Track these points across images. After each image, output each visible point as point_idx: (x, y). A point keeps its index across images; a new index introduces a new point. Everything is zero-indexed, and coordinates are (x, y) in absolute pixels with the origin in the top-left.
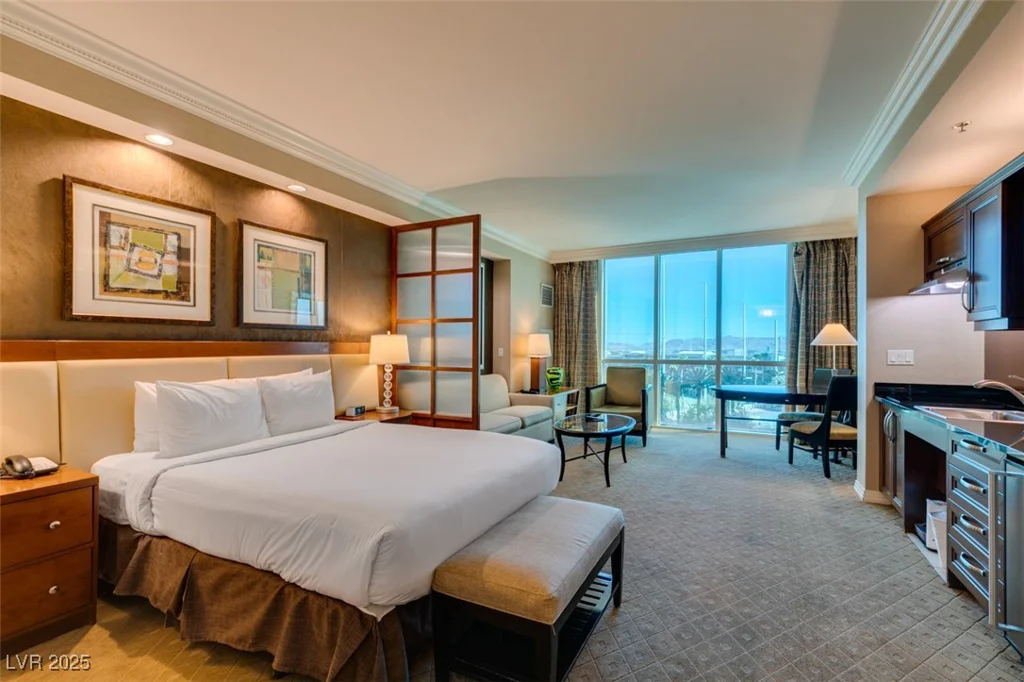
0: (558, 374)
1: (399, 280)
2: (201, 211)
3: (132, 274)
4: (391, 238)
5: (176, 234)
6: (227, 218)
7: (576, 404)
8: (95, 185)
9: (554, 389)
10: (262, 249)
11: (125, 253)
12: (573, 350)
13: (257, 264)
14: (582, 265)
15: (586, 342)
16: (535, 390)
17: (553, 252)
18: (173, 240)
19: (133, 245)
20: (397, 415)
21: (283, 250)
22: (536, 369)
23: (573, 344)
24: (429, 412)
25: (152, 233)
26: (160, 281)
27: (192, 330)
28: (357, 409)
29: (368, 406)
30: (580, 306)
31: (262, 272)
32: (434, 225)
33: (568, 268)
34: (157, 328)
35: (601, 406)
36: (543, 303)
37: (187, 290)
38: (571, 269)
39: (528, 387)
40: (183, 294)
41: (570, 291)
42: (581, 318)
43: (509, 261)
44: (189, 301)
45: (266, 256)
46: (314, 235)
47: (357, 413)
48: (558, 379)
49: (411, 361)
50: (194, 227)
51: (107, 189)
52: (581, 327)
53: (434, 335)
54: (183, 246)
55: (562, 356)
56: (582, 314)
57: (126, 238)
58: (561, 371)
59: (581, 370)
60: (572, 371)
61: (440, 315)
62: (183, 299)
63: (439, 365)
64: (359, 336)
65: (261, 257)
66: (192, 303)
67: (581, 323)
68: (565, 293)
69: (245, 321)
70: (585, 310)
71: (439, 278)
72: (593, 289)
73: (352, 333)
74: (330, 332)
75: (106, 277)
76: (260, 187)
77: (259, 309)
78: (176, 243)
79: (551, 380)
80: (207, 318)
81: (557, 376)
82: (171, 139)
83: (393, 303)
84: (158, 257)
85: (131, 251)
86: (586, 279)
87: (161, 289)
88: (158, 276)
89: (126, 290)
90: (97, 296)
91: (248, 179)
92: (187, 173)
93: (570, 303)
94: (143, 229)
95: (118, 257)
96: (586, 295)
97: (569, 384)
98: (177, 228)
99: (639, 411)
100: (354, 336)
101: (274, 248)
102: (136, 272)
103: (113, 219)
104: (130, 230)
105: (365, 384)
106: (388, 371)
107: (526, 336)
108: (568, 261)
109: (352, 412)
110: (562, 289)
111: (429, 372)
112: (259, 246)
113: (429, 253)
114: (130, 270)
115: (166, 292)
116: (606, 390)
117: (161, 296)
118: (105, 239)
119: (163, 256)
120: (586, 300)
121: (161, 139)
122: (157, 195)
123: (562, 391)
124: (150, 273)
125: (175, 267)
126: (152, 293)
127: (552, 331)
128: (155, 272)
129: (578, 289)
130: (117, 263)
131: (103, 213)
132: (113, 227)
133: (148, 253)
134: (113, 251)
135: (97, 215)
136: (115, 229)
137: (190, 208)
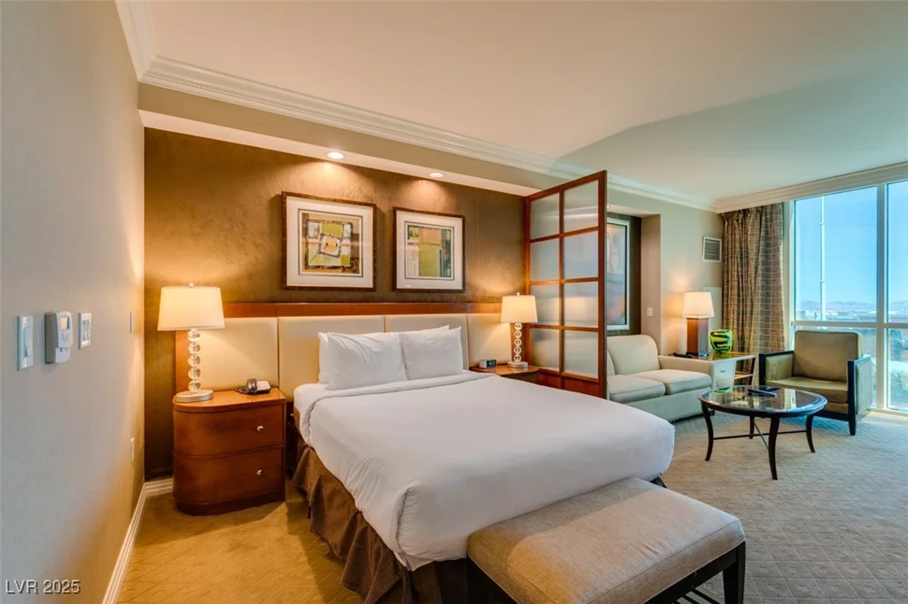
0: (726, 337)
1: (532, 244)
2: (366, 204)
3: (322, 255)
4: (524, 207)
5: (351, 224)
6: (385, 207)
7: (752, 372)
8: (299, 196)
9: (720, 352)
10: (411, 229)
11: (317, 241)
12: (748, 310)
13: (407, 241)
14: (761, 210)
15: (767, 301)
16: (693, 352)
17: (720, 200)
18: (348, 227)
19: (323, 235)
20: (526, 370)
21: (427, 228)
22: (695, 331)
23: (749, 303)
24: (557, 370)
25: (334, 225)
26: (339, 260)
27: (360, 295)
28: (488, 362)
29: (499, 360)
30: (757, 259)
31: (411, 248)
32: (561, 189)
33: (741, 216)
35: (786, 377)
36: (706, 257)
37: (357, 265)
38: (745, 217)
39: (684, 350)
40: (355, 268)
41: (744, 241)
42: (760, 272)
43: (657, 217)
44: (358, 273)
45: (414, 233)
46: (453, 213)
47: (488, 366)
48: (726, 342)
49: (539, 319)
50: (362, 217)
51: (306, 197)
52: (760, 284)
53: (562, 295)
54: (354, 232)
55: (733, 317)
56: (760, 267)
57: (318, 230)
58: (731, 334)
59: (759, 334)
60: (746, 334)
61: (568, 276)
62: (355, 271)
63: (567, 324)
64: (493, 298)
65: (410, 235)
66: (360, 275)
67: (760, 279)
68: (738, 245)
69: (398, 287)
70: (766, 263)
71: (567, 240)
72: (776, 238)
73: (488, 295)
74: (468, 294)
75: (306, 258)
76: (410, 179)
77: (409, 277)
78: (350, 230)
79: (716, 343)
80: (371, 286)
81: (725, 340)
82: (343, 154)
83: (527, 266)
84: (338, 241)
85: (321, 239)
86: (766, 227)
87: (340, 265)
88: (338, 256)
89: (318, 267)
90: (301, 272)
91: (400, 175)
92: (357, 177)
93: (744, 255)
94: (328, 222)
95: (313, 243)
96: (767, 245)
97: (742, 349)
98: (351, 219)
99: (844, 388)
100: (489, 298)
101: (421, 227)
102: (324, 254)
103: (310, 218)
104: (321, 224)
105: (499, 339)
106: (518, 329)
107: (682, 294)
108: (741, 208)
109: (485, 365)
110: (734, 240)
111: (558, 331)
112: (409, 226)
113: (557, 217)
114: (320, 253)
115: (343, 267)
116: (794, 359)
117: (340, 270)
118: (306, 231)
119: (341, 240)
120: (766, 252)
121: (336, 155)
122: (338, 197)
123: (733, 356)
124: (333, 254)
125: (349, 248)
126: (335, 268)
127: (720, 289)
128: (336, 253)
129: (755, 239)
130: (313, 250)
131: (304, 215)
132: (310, 223)
133: (332, 240)
134: (310, 240)
135: (301, 215)
136: (312, 226)
137: (359, 203)
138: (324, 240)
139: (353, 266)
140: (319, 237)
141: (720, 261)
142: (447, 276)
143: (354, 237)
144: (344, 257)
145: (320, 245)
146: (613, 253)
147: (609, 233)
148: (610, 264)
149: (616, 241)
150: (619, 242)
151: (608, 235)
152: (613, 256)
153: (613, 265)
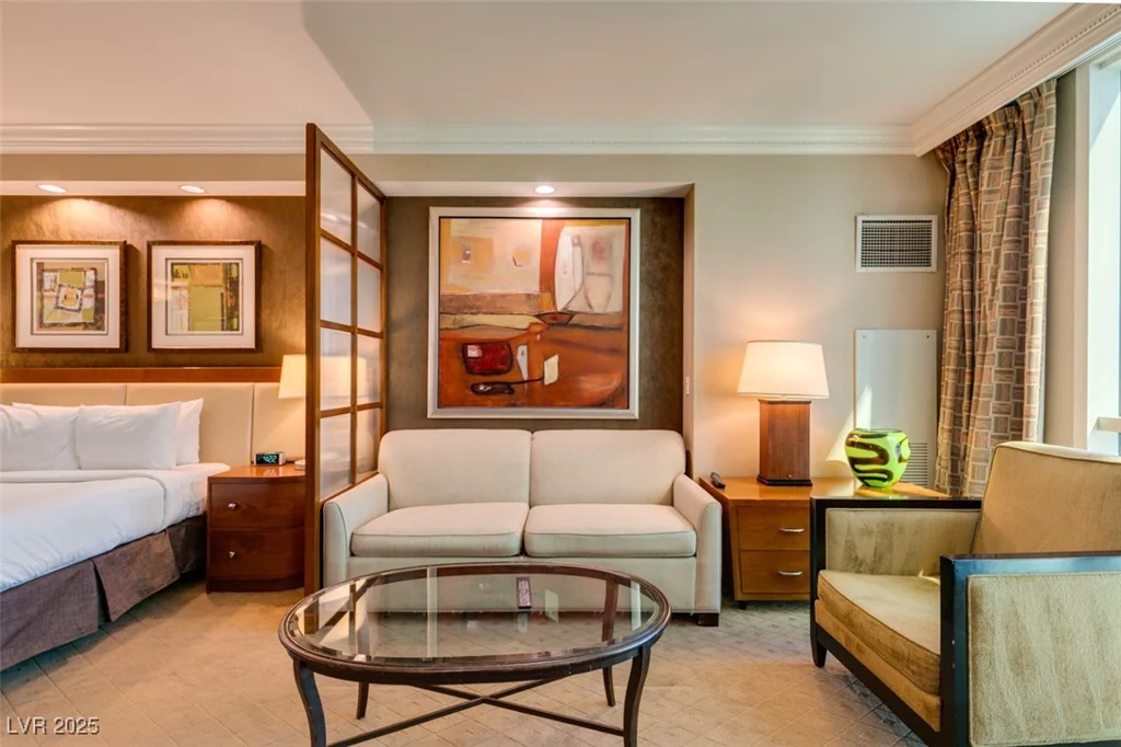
2: (111, 243)
3: (59, 311)
5: (95, 269)
6: (141, 246)
8: (30, 243)
10: (176, 267)
11: (52, 293)
13: (170, 284)
18: (91, 275)
19: (60, 286)
21: (202, 264)
25: (75, 273)
26: (81, 314)
27: (108, 357)
30: (998, 253)
31: (177, 292)
34: (80, 357)
36: (866, 262)
37: (102, 319)
40: (99, 324)
44: (103, 330)
45: (180, 274)
46: (243, 240)
50: (106, 259)
51: (38, 243)
54: (99, 279)
57: (55, 281)
62: (99, 329)
65: (175, 275)
66: (105, 332)
67: (999, 302)
69: (155, 347)
74: (262, 354)
75: (41, 315)
77: (172, 329)
78: (93, 277)
80: (116, 345)
81: (873, 455)
84: (79, 292)
85: (59, 291)
87: (81, 321)
88: (79, 310)
89: (55, 325)
90: (35, 332)
94: (67, 270)
95: (50, 297)
98: (94, 264)
101: (191, 264)
102: (62, 308)
103: (45, 267)
104: (58, 274)
112: (173, 265)
114: (58, 307)
115: (85, 323)
117: (81, 327)
118: (41, 282)
119: (83, 291)
121: (51, 188)
124: (73, 308)
125: (93, 299)
126: (75, 325)
127: (933, 334)
128: (77, 307)
129: (998, 201)
130: (49, 304)
131: (38, 264)
132: (46, 274)
133: (71, 290)
134: (46, 294)
135: (35, 266)
136: (48, 276)
137: (103, 243)
138: (63, 291)
139: (97, 322)
140: (56, 289)
141: (933, 268)
142: (232, 329)
143: (99, 287)
144: (87, 310)
145: (57, 298)
146: (593, 274)
147: (579, 238)
148: (581, 295)
149: (601, 251)
150: (611, 251)
151: (576, 241)
152: (590, 280)
153: (590, 296)
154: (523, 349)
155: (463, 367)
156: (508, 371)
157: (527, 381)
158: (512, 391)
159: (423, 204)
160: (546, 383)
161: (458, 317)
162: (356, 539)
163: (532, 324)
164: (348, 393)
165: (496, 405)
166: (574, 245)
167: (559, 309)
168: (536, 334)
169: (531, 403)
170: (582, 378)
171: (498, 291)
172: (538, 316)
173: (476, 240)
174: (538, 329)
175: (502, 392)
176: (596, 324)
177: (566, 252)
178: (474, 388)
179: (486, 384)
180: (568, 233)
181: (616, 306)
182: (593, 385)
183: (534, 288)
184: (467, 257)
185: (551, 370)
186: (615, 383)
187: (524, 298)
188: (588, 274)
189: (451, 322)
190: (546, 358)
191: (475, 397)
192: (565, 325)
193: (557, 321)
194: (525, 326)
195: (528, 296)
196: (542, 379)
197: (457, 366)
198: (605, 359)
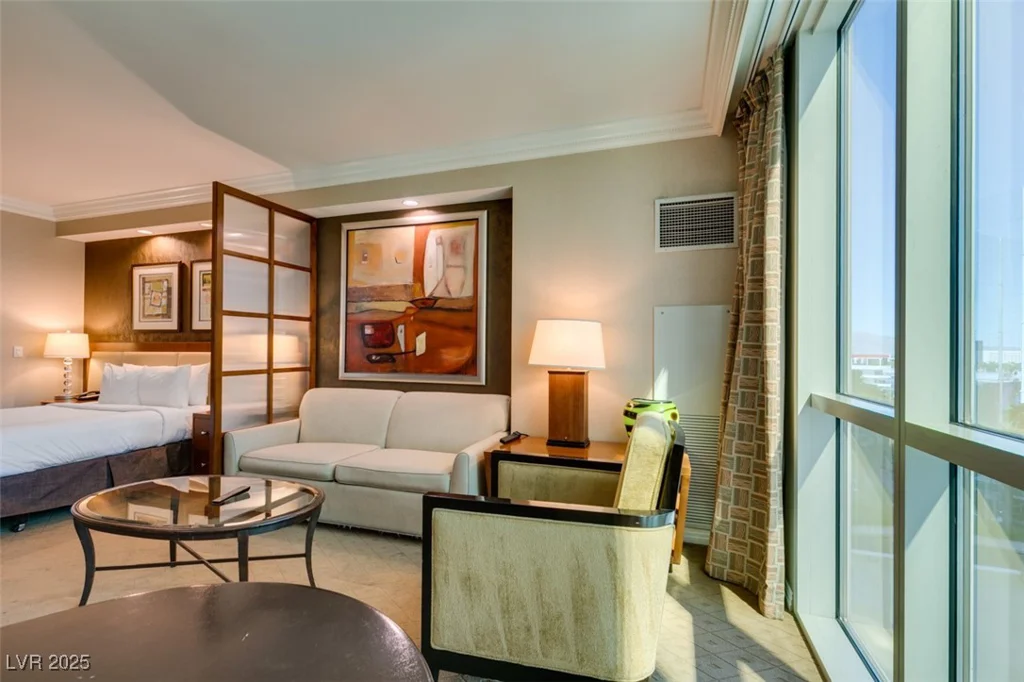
2: (175, 263)
5: (167, 280)
8: (139, 266)
10: (205, 276)
13: (201, 290)
18: (165, 283)
19: (152, 291)
25: (159, 283)
26: (160, 309)
27: (172, 335)
30: (751, 227)
34: (160, 335)
36: (664, 243)
37: (170, 312)
45: (207, 281)
50: (173, 274)
51: (143, 265)
54: (169, 286)
57: (150, 288)
62: (169, 317)
65: (204, 282)
66: (171, 320)
67: (748, 276)
69: (193, 328)
75: (144, 310)
77: (203, 319)
78: (166, 285)
80: (176, 328)
84: (160, 295)
88: (160, 306)
89: (149, 316)
90: (141, 320)
94: (156, 281)
95: (148, 298)
98: (168, 277)
102: (153, 305)
103: (146, 280)
104: (151, 284)
112: (203, 275)
114: (151, 305)
115: (162, 314)
117: (161, 317)
118: (144, 289)
121: (143, 231)
124: (157, 305)
125: (166, 299)
126: (158, 315)
128: (159, 304)
130: (147, 302)
131: (143, 278)
133: (157, 294)
134: (146, 296)
135: (141, 280)
136: (147, 285)
137: (170, 263)
138: (154, 295)
139: (167, 315)
140: (150, 293)
141: (735, 244)
144: (163, 306)
145: (151, 298)
146: (451, 266)
147: (441, 238)
148: (443, 284)
149: (457, 248)
150: (464, 248)
151: (439, 241)
152: (450, 271)
153: (449, 284)
154: (401, 328)
155: (362, 343)
156: (392, 343)
157: (405, 353)
158: (394, 361)
159: (339, 221)
160: (418, 354)
161: (359, 304)
162: (243, 459)
163: (408, 308)
164: (265, 360)
165: (383, 371)
166: (438, 244)
167: (427, 295)
168: (410, 316)
169: (407, 370)
170: (443, 351)
171: (384, 283)
172: (411, 302)
173: (371, 245)
174: (412, 312)
175: (386, 361)
176: (454, 307)
177: (432, 251)
178: (369, 357)
179: (377, 355)
180: (434, 234)
181: (468, 292)
182: (452, 356)
183: (409, 279)
184: (365, 259)
185: (421, 344)
186: (467, 354)
187: (403, 288)
188: (448, 266)
189: (354, 308)
190: (417, 335)
191: (371, 365)
192: (431, 308)
193: (426, 305)
194: (402, 309)
195: (406, 286)
196: (415, 351)
197: (357, 341)
198: (459, 335)
